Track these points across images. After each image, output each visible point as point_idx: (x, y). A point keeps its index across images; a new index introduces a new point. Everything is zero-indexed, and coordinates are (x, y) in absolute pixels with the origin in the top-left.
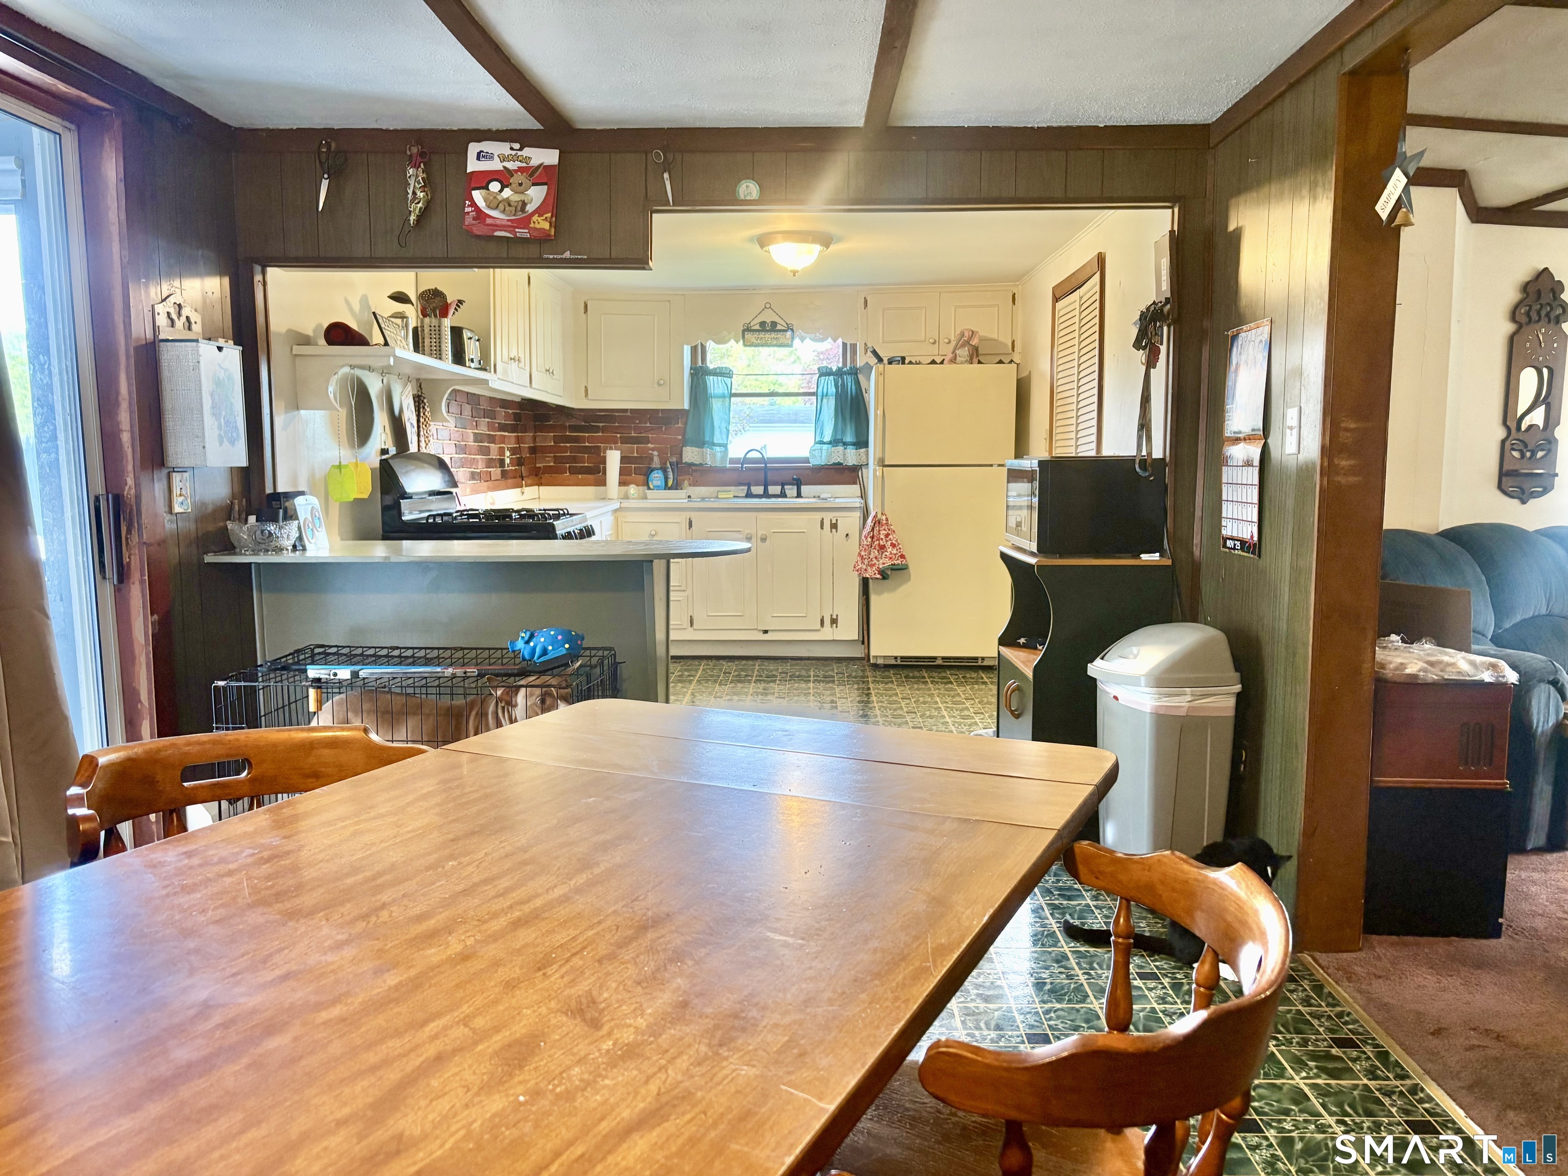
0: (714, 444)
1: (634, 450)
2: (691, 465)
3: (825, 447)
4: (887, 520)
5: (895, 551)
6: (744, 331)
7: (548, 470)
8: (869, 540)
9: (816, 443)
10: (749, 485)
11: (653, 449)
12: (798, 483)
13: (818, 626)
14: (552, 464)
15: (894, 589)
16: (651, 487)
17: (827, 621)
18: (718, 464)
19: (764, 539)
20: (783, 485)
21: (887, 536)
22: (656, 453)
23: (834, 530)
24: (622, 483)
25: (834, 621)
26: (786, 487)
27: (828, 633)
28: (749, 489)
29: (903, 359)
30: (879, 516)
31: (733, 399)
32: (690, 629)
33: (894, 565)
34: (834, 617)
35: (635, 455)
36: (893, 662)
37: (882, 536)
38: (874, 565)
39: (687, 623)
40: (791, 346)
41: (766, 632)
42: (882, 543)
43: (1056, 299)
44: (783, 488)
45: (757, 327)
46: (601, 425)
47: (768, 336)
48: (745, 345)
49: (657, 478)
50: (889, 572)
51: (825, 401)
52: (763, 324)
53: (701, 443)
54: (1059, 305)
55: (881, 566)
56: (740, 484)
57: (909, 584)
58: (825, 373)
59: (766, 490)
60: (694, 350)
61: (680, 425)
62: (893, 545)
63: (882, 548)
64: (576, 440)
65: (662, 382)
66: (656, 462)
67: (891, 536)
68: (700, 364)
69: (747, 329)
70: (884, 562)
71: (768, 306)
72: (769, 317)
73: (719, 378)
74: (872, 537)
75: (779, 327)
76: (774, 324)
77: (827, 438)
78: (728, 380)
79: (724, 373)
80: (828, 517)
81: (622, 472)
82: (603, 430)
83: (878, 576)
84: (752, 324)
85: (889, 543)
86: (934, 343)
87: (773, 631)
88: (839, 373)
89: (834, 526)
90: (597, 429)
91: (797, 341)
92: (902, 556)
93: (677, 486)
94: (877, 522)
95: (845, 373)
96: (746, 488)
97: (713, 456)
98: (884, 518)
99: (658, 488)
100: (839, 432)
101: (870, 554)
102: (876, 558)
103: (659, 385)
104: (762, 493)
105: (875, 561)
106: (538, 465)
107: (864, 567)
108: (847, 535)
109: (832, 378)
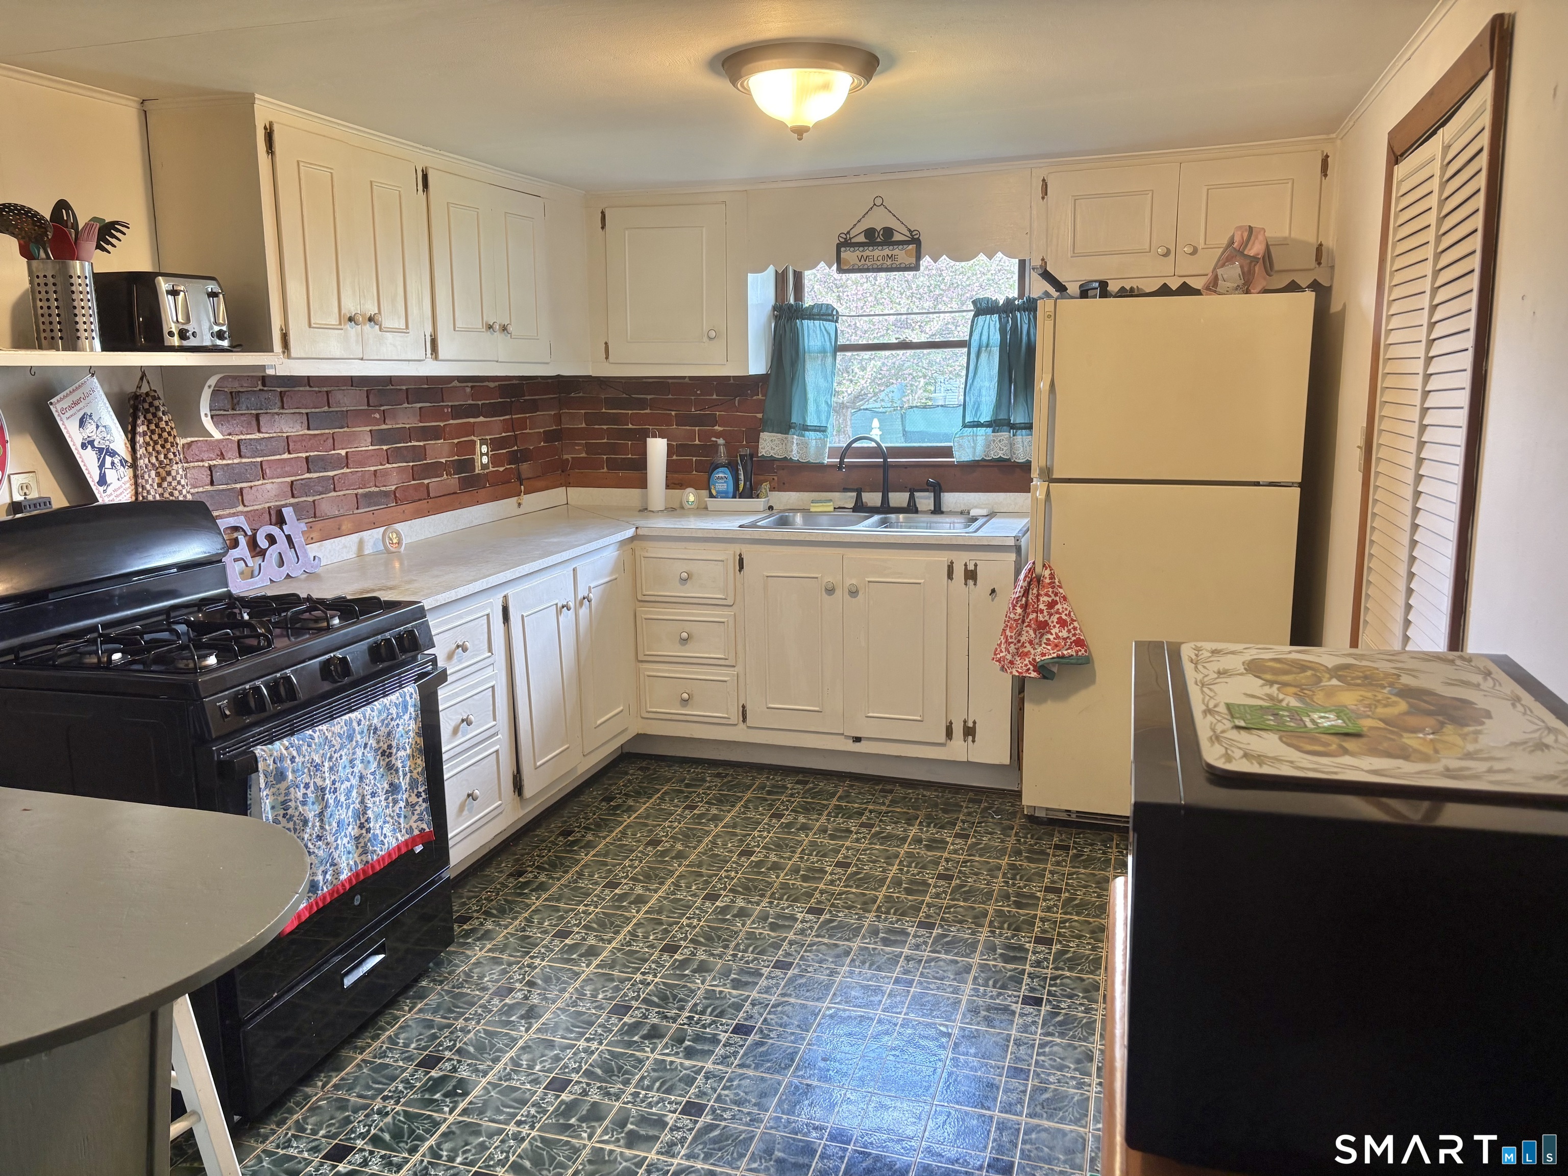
0: (806, 428)
1: (695, 435)
2: (772, 460)
3: (982, 431)
4: (1052, 576)
5: (1064, 634)
6: (839, 246)
7: (579, 463)
8: (1019, 610)
9: (965, 426)
10: (859, 492)
11: (718, 435)
12: (937, 489)
13: (942, 738)
14: (584, 455)
15: (1063, 696)
16: (714, 493)
17: (958, 730)
18: (812, 459)
19: (854, 593)
20: (912, 492)
21: (1051, 605)
22: (721, 441)
23: (971, 582)
24: (671, 484)
25: (970, 732)
26: (917, 494)
27: (958, 750)
28: (859, 497)
29: (1103, 284)
30: (1039, 569)
31: (840, 355)
32: (742, 726)
33: (1063, 657)
34: (970, 724)
35: (697, 442)
36: (1064, 816)
37: (1042, 606)
38: (1027, 654)
39: (735, 716)
40: (916, 268)
41: (857, 740)
42: (1041, 618)
43: (1395, 157)
44: (912, 497)
45: (862, 239)
46: (649, 397)
47: (878, 253)
48: (840, 270)
49: (722, 479)
50: (1055, 669)
51: (984, 356)
52: (870, 233)
53: (785, 426)
54: (1400, 170)
55: (1038, 659)
56: (846, 490)
57: (1092, 689)
58: (983, 308)
59: (885, 499)
60: (780, 279)
61: (760, 397)
62: (1062, 623)
63: (1042, 627)
64: (615, 419)
65: (713, 334)
66: (722, 455)
67: (1059, 606)
68: (792, 301)
69: (845, 243)
70: (1045, 652)
71: (878, 202)
72: (879, 221)
73: (817, 322)
74: (1025, 607)
75: (897, 237)
76: (888, 232)
77: (986, 415)
78: (830, 326)
79: (826, 314)
80: (961, 560)
81: (672, 467)
82: (652, 404)
83: (1034, 674)
84: (853, 234)
85: (1055, 618)
86: (1167, 254)
87: (869, 739)
88: (1008, 308)
89: (971, 575)
90: (642, 404)
91: (926, 261)
92: (1080, 643)
93: (751, 492)
94: (1035, 580)
95: (1019, 308)
96: (855, 494)
97: (804, 446)
98: (1047, 573)
99: (724, 495)
100: (1004, 408)
101: (1020, 635)
102: (1031, 642)
103: (710, 339)
104: (878, 504)
105: (1028, 648)
106: (565, 457)
107: (1009, 657)
108: (993, 591)
109: (996, 317)
